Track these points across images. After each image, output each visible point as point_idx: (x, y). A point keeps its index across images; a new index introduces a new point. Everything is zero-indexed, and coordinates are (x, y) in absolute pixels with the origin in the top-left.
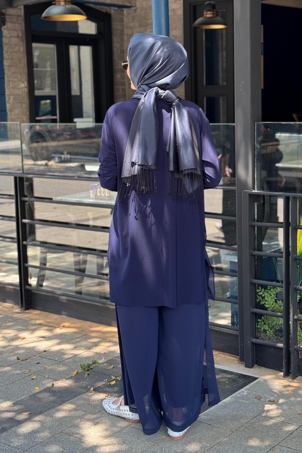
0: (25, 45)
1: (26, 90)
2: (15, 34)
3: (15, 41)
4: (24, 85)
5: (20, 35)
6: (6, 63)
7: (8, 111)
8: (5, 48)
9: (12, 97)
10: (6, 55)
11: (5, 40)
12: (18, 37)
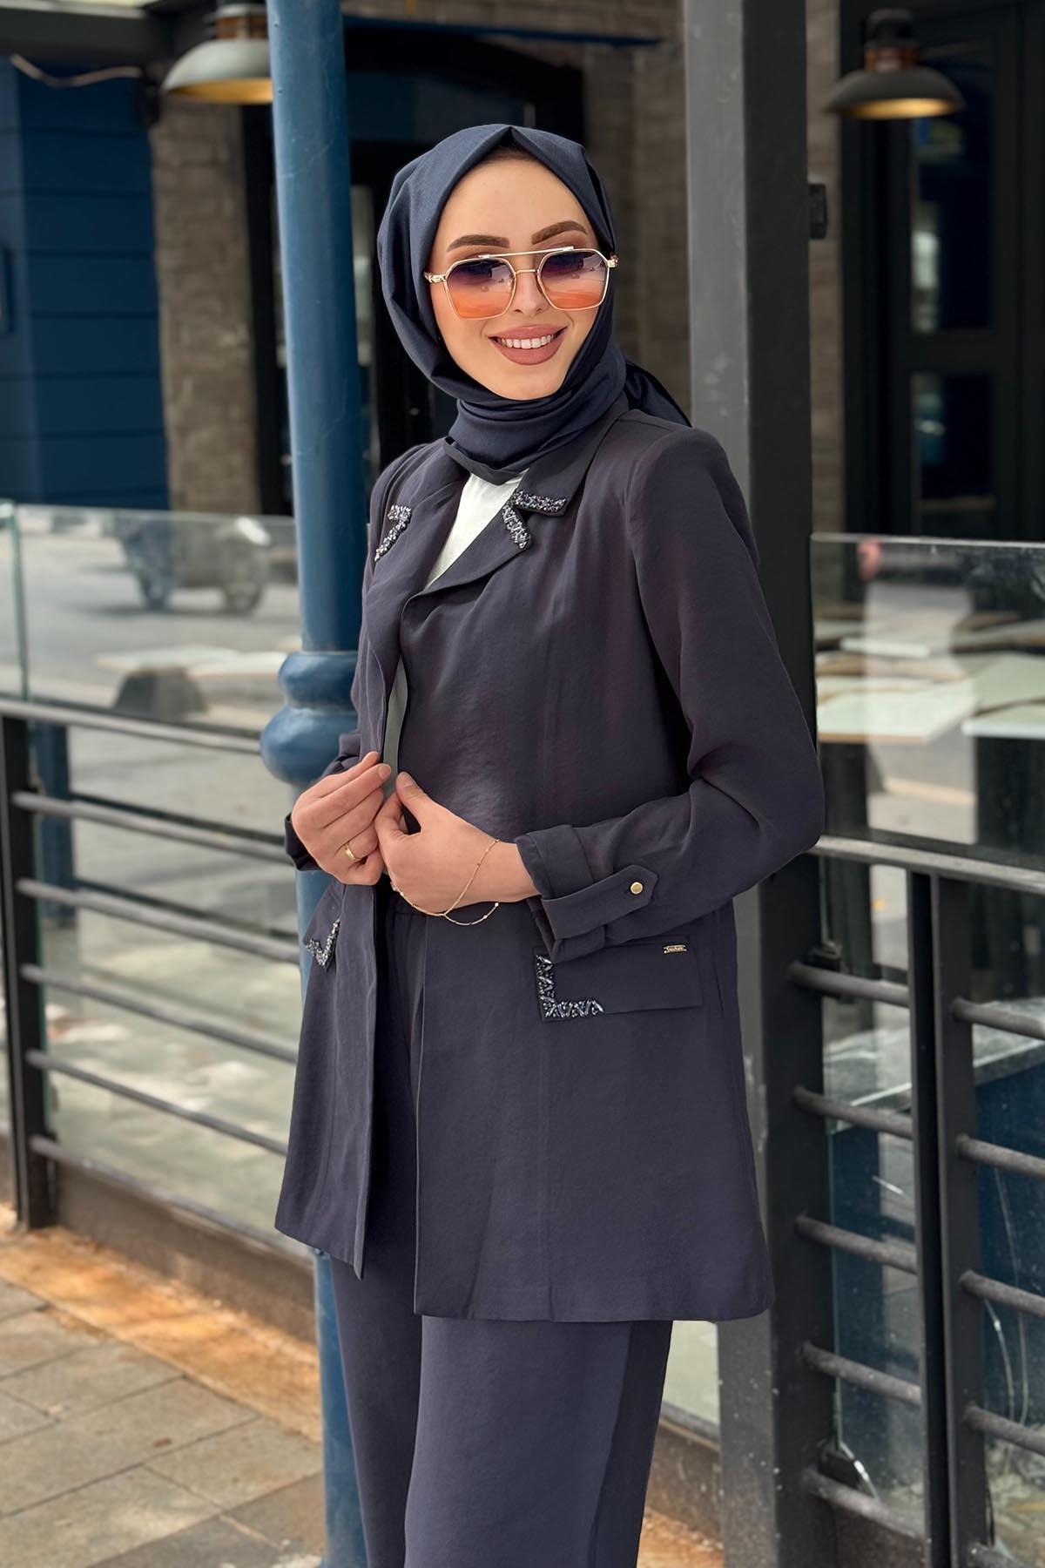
0: (240, 192)
1: (243, 356)
2: (204, 153)
3: (202, 178)
4: (233, 339)
5: (224, 155)
6: (165, 260)
7: (172, 436)
8: (164, 206)
9: (188, 385)
10: (165, 232)
11: (162, 178)
12: (214, 163)
